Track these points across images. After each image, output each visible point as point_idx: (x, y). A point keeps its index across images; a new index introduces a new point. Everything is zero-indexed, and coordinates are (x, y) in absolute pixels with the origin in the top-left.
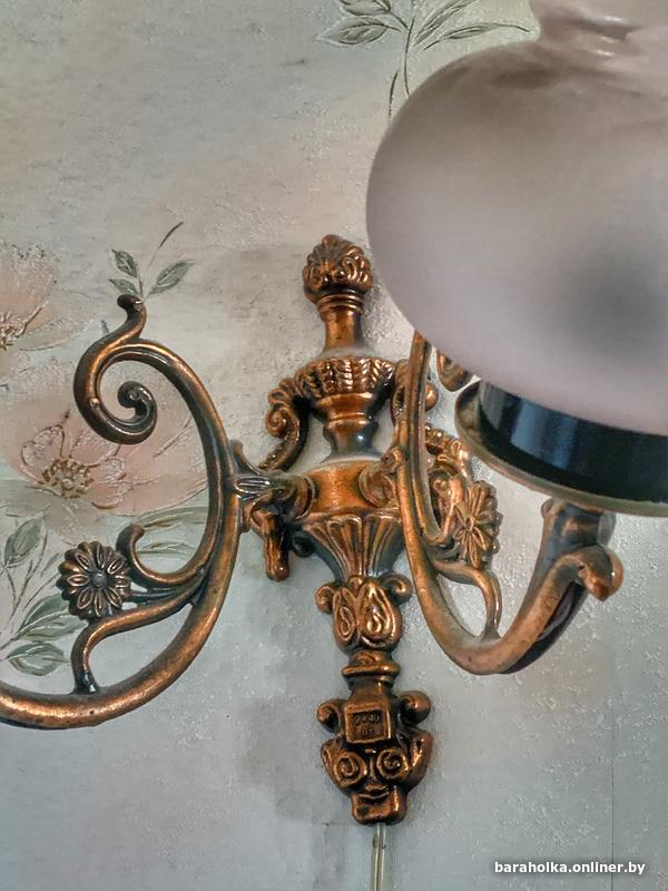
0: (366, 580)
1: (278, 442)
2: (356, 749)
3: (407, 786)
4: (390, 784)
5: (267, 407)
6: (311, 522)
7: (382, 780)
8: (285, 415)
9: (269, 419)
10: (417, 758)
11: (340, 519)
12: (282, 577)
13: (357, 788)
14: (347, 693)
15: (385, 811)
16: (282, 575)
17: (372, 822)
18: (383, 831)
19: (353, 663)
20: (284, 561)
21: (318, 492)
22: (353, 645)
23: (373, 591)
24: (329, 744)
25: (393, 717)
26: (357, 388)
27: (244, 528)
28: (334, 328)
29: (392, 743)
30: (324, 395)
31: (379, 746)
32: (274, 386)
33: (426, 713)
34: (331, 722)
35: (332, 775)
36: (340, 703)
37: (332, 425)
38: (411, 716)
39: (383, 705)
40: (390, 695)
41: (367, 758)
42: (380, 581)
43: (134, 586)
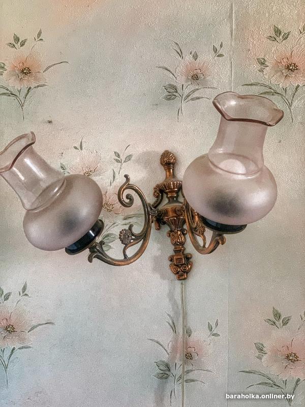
0: (178, 231)
1: (156, 199)
2: (177, 266)
3: (187, 272)
4: (184, 272)
5: (153, 191)
6: (165, 219)
7: (182, 271)
8: (158, 193)
9: (154, 194)
10: (189, 267)
11: (172, 219)
12: (158, 229)
13: (178, 273)
14: (174, 254)
15: (183, 277)
16: (159, 229)
17: (181, 280)
18: (183, 281)
19: (175, 248)
20: (159, 226)
21: (167, 213)
22: (175, 244)
23: (179, 233)
24: (171, 264)
25: (184, 259)
26: (174, 188)
27: (152, 222)
28: (168, 173)
29: (184, 264)
30: (166, 189)
31: (182, 265)
32: (155, 186)
33: (191, 258)
34: (171, 260)
35: (172, 270)
36: (173, 256)
37: (169, 196)
38: (188, 258)
39: (183, 257)
40: (184, 254)
41: (179, 267)
42: (180, 231)
43: (133, 237)
